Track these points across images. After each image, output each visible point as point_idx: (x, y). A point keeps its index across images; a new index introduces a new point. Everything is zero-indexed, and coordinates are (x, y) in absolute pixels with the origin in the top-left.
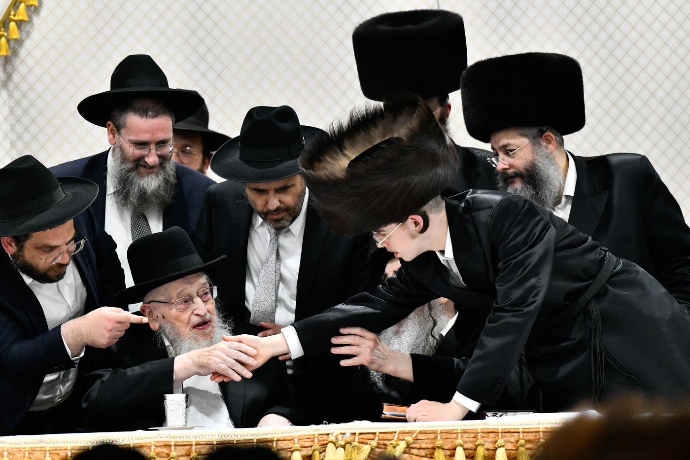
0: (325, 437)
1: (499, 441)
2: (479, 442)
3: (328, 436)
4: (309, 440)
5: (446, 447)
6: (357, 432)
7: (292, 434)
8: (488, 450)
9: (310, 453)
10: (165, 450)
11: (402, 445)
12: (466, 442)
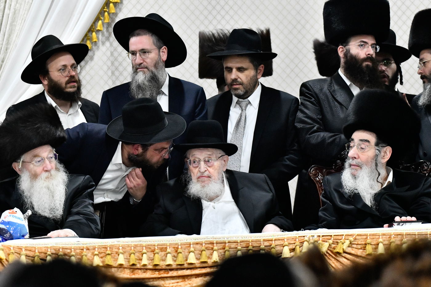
0: (302, 238)
1: (404, 240)
2: (392, 240)
3: (304, 238)
4: (293, 240)
5: (372, 243)
6: (321, 235)
7: (283, 237)
9: (294, 247)
10: (210, 246)
11: (347, 242)
12: (384, 240)
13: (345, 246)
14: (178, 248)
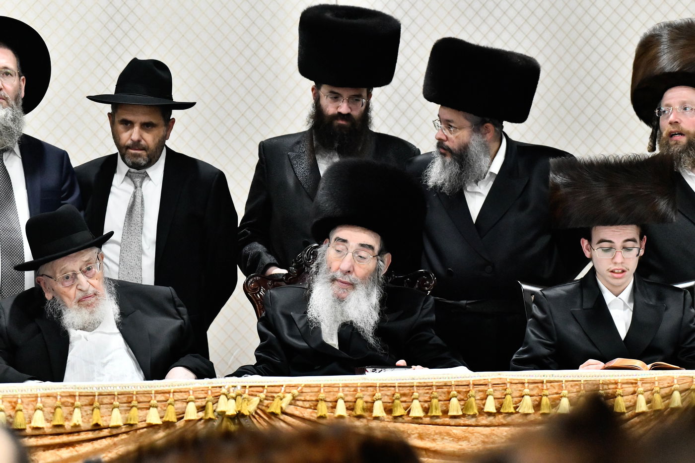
0: (218, 390)
1: (377, 394)
2: (358, 395)
3: (220, 389)
4: (203, 392)
5: (328, 400)
6: (248, 385)
7: (188, 387)
8: (366, 402)
9: (204, 404)
10: (70, 400)
11: (289, 397)
12: (346, 395)
13: (284, 404)
14: (16, 403)
